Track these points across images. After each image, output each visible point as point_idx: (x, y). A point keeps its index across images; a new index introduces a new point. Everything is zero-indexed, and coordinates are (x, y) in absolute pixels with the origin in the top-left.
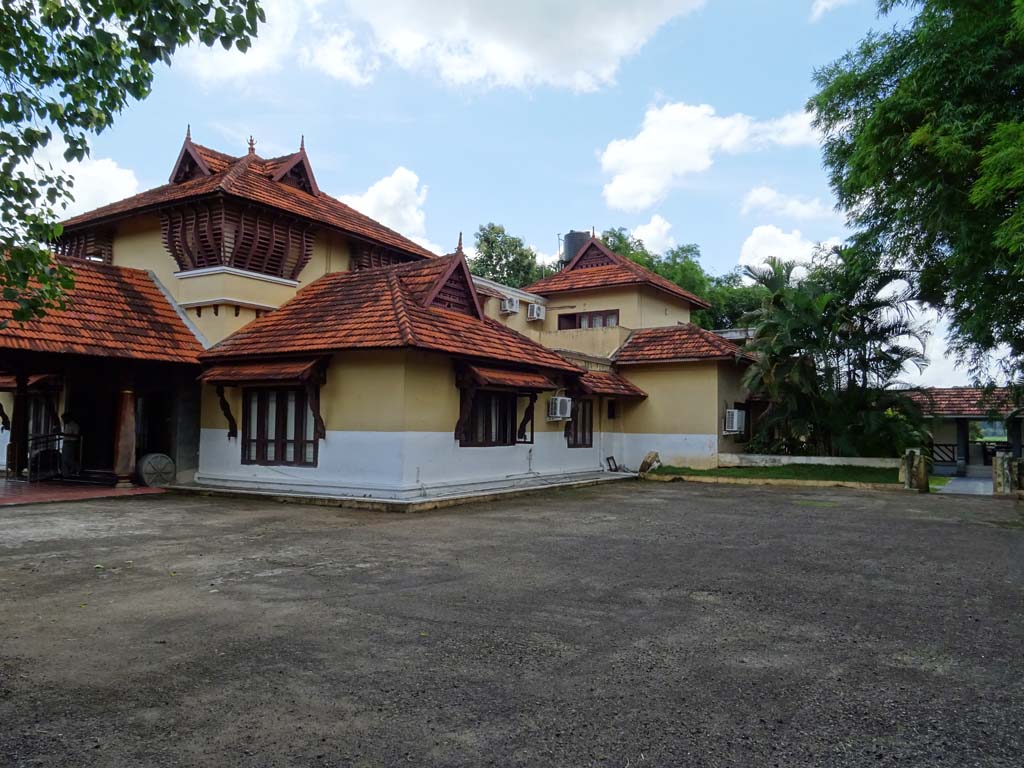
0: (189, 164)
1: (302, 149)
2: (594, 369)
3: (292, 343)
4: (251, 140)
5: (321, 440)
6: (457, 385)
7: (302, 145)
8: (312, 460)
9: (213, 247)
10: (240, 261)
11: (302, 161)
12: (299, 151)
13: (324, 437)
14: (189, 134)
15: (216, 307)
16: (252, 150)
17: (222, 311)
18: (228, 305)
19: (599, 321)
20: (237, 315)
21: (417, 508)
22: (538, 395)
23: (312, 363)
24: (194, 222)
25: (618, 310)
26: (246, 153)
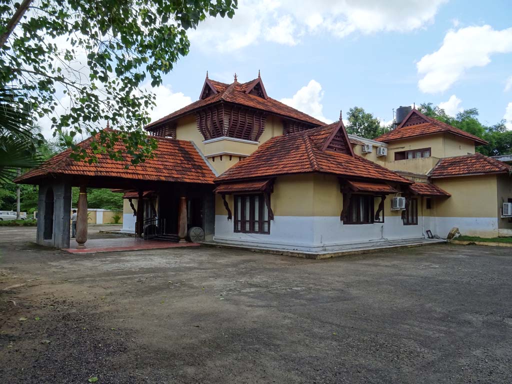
0: (208, 89)
1: (259, 76)
2: (418, 181)
3: (257, 172)
4: (236, 75)
5: (271, 221)
6: (341, 192)
7: (259, 74)
8: (267, 231)
9: (219, 128)
10: (231, 134)
11: (259, 82)
12: (258, 77)
13: (273, 219)
14: (207, 75)
15: (221, 156)
16: (236, 80)
17: (223, 158)
18: (226, 155)
19: (419, 154)
20: (230, 160)
21: (322, 257)
22: (386, 196)
23: (266, 182)
24: (210, 116)
25: (430, 148)
26: (233, 82)
